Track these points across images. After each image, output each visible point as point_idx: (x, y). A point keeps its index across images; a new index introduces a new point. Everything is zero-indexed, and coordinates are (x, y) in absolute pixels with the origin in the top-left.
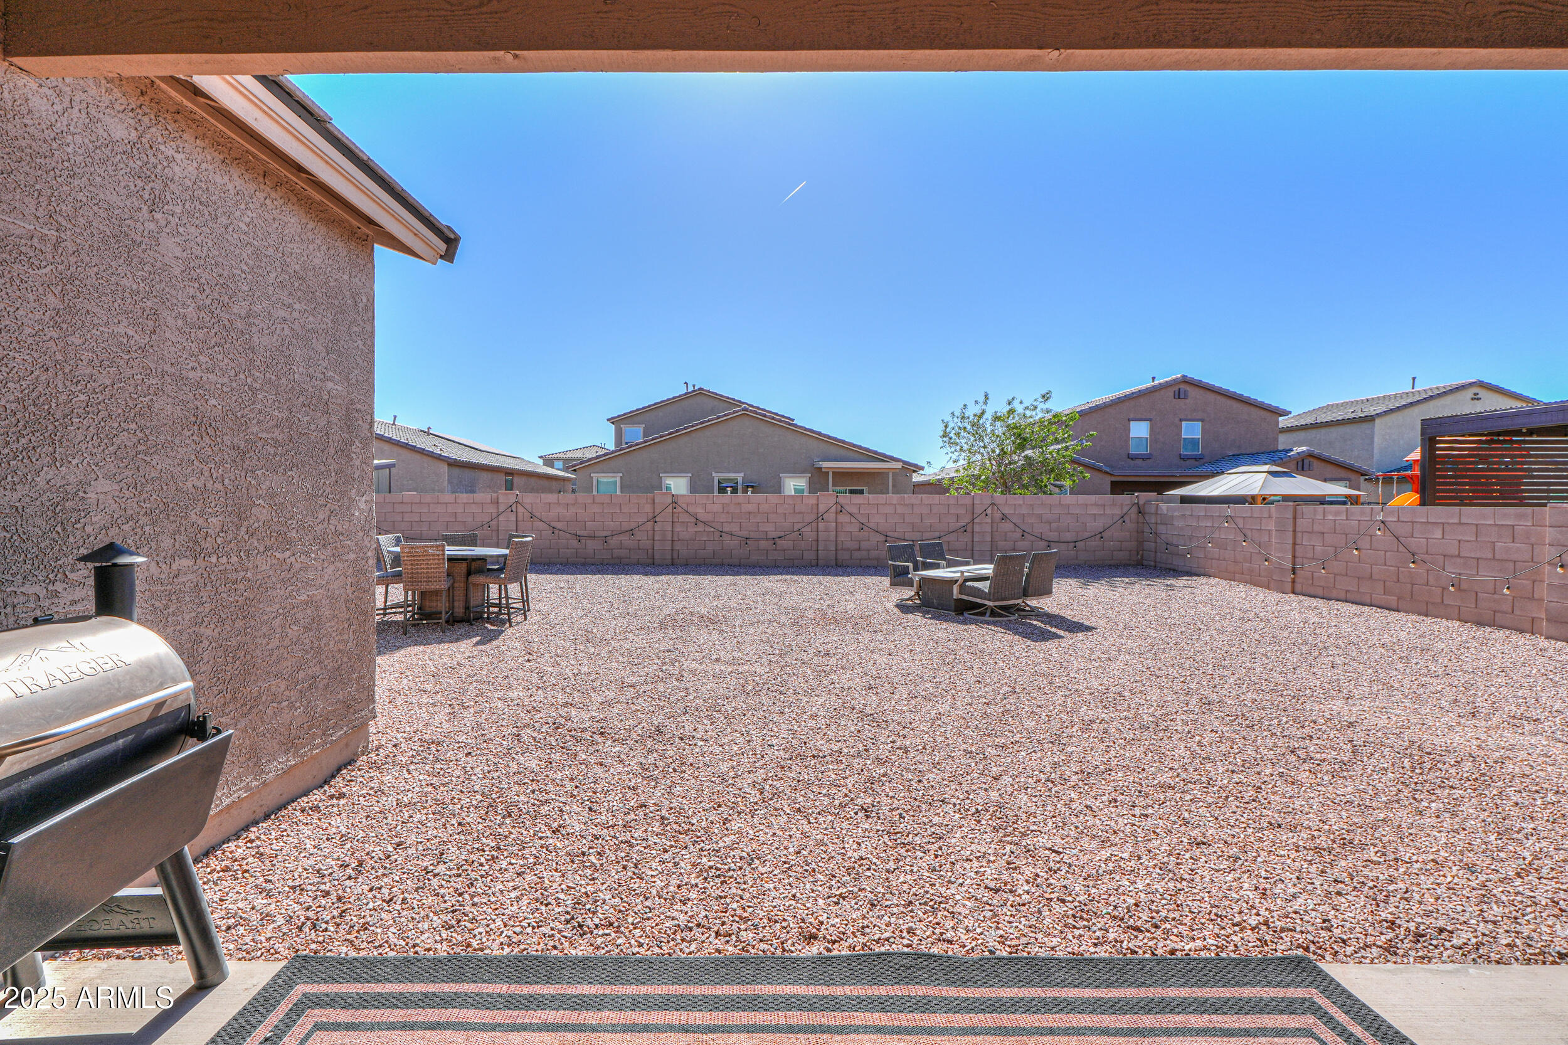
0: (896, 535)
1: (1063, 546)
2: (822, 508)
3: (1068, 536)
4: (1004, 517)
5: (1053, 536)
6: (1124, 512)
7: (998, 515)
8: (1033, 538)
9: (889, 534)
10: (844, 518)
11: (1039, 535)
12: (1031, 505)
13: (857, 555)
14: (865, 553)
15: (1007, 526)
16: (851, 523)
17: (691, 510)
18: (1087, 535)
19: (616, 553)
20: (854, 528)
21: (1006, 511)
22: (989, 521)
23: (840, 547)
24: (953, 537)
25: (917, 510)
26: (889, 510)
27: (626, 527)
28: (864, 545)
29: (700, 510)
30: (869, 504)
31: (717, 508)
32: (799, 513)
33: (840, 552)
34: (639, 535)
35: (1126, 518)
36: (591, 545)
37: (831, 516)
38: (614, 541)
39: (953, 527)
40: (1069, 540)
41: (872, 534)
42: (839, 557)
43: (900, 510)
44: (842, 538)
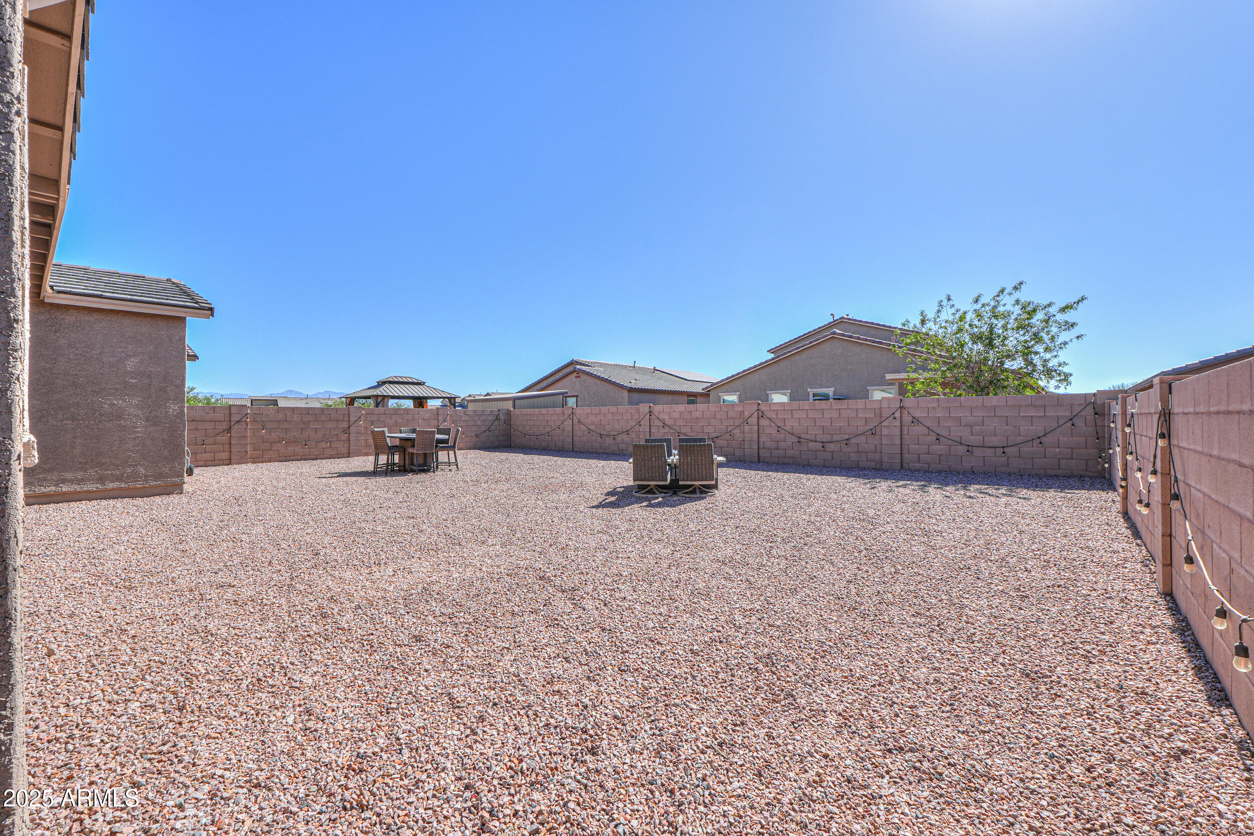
0: (808, 437)
1: (989, 452)
2: (747, 414)
3: (995, 441)
4: (915, 421)
5: (975, 440)
6: (1074, 414)
7: (907, 419)
8: (950, 442)
9: (802, 436)
10: (764, 422)
11: (958, 439)
12: (947, 408)
13: (775, 453)
14: (782, 452)
15: (919, 429)
16: (771, 426)
17: (661, 417)
18: (1020, 439)
19: (622, 446)
20: (773, 431)
21: (918, 414)
22: (898, 423)
23: (761, 446)
24: (862, 439)
25: (827, 415)
26: (802, 415)
27: (625, 429)
28: (781, 444)
29: (666, 417)
30: (785, 410)
31: (676, 415)
32: (731, 418)
33: (762, 451)
34: (633, 435)
35: (1079, 422)
36: (609, 441)
37: (754, 420)
38: (619, 438)
39: (861, 429)
40: (995, 444)
41: (788, 435)
42: (761, 455)
43: (812, 415)
44: (763, 438)
